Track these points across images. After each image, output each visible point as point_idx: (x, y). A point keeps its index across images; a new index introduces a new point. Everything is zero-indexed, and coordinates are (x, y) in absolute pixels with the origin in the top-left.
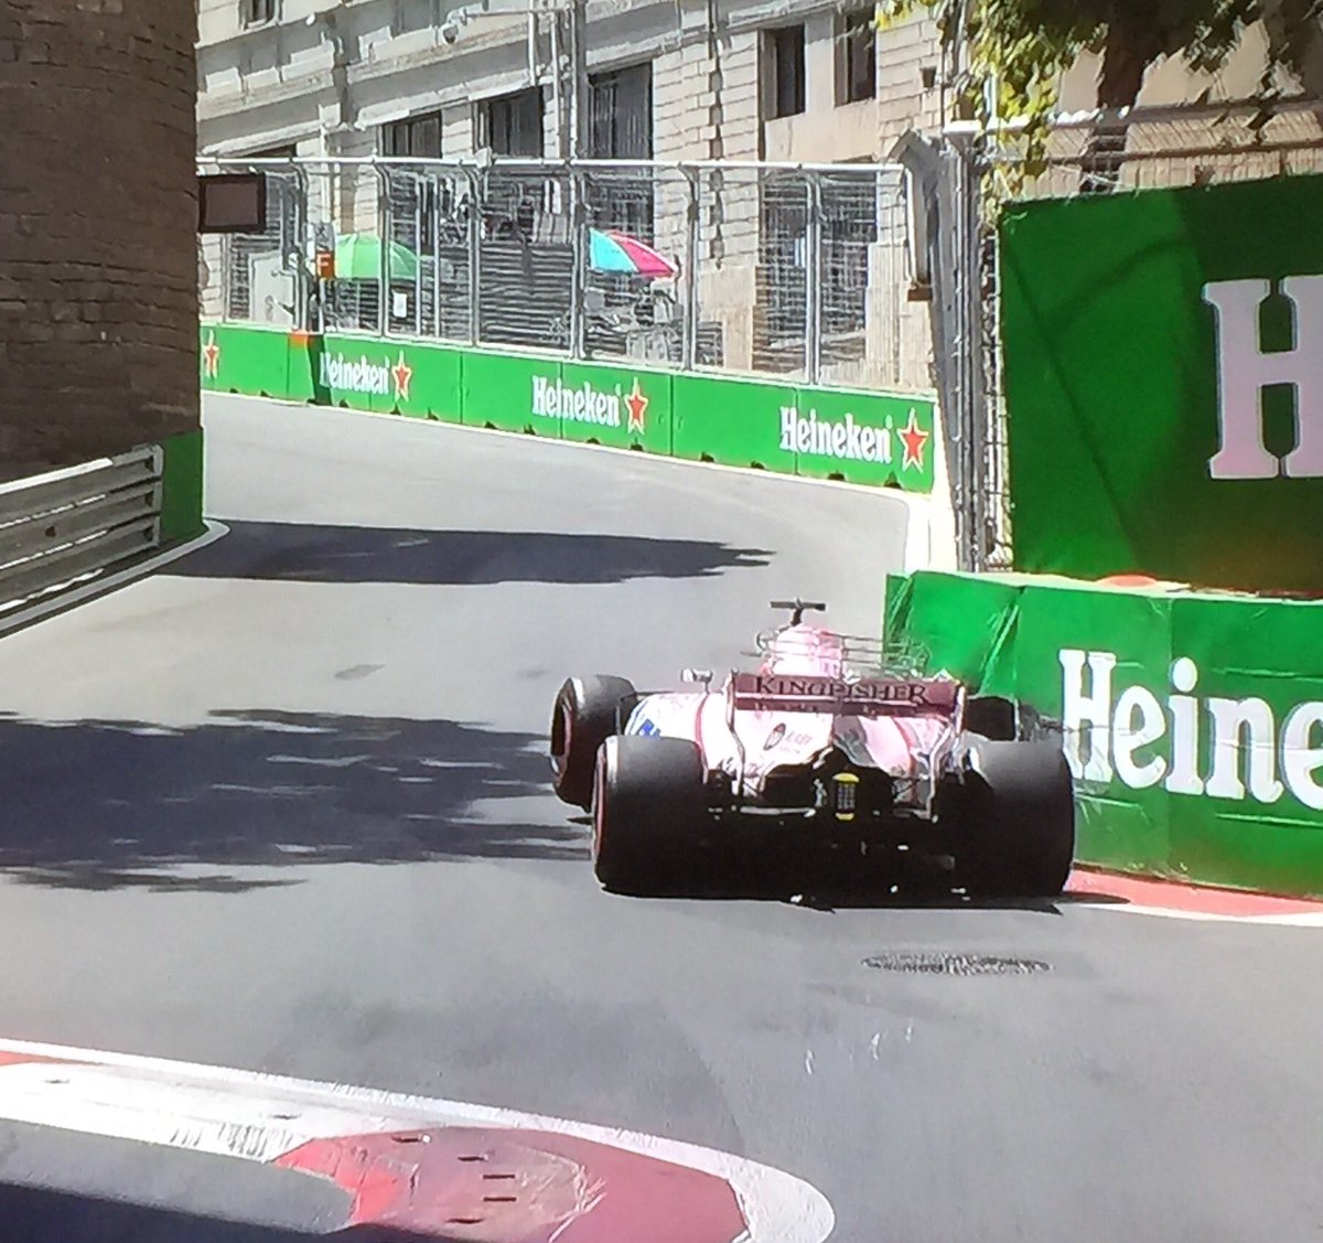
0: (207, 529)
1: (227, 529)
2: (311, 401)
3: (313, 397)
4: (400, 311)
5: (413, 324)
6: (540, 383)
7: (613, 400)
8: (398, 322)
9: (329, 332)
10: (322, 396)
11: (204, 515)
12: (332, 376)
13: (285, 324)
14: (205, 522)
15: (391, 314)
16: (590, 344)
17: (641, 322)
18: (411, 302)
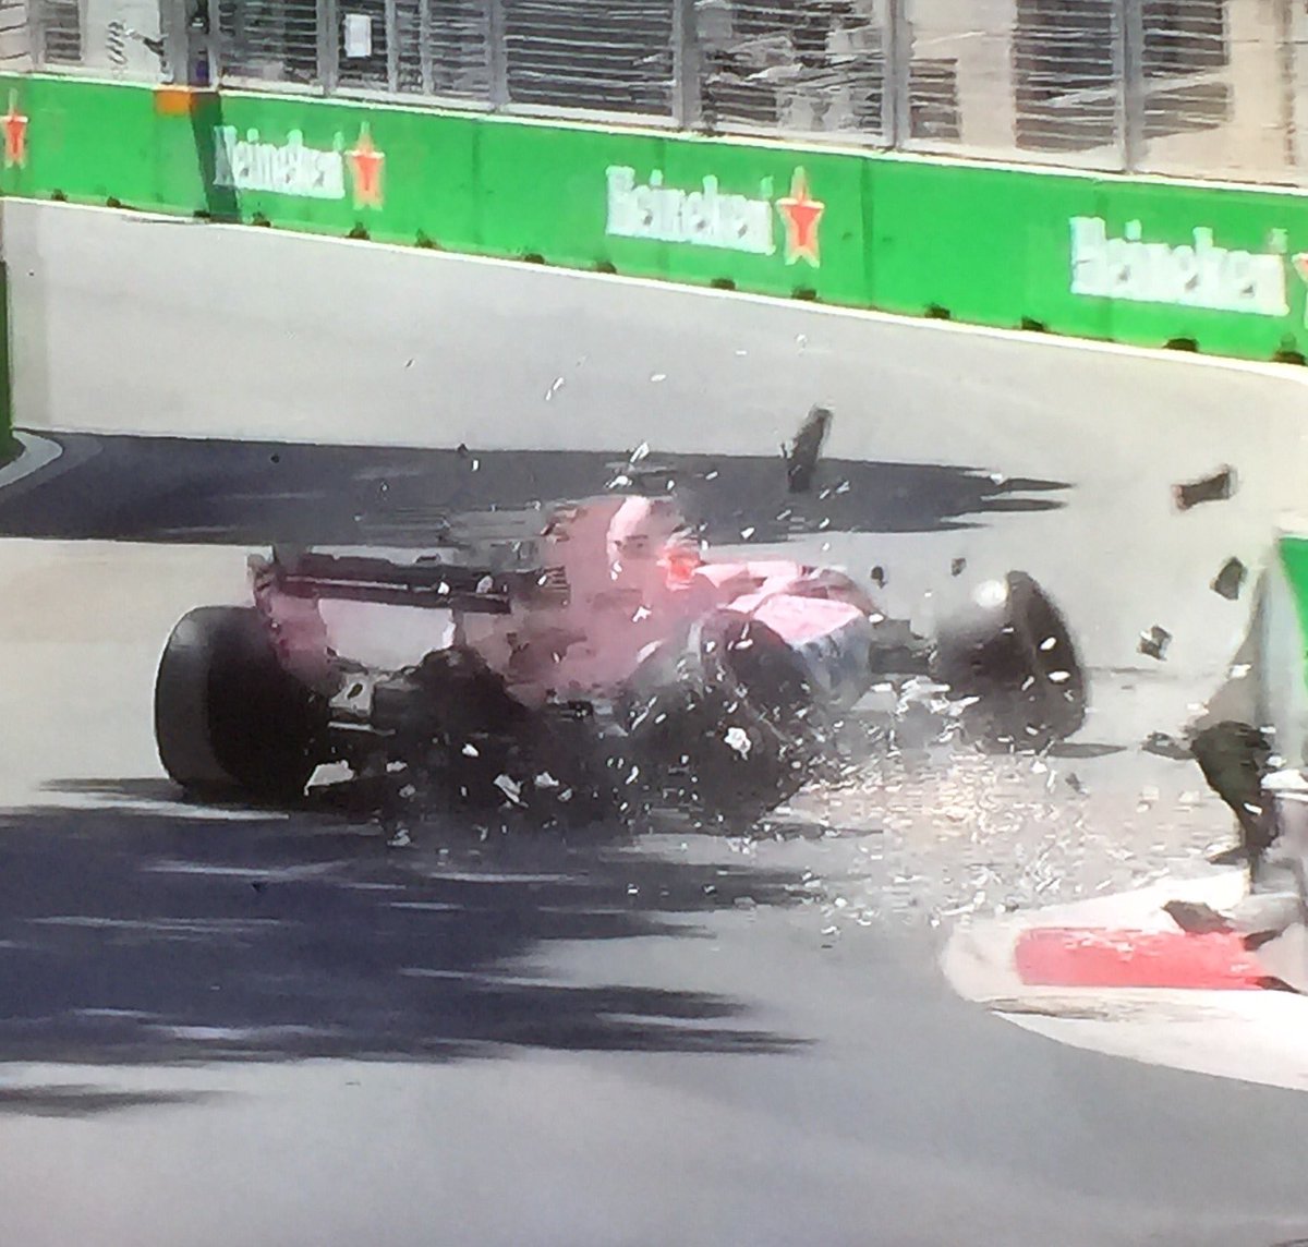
0: (21, 448)
1: (58, 451)
2: (200, 214)
3: (205, 207)
4: (359, 47)
5: (384, 70)
6: (619, 175)
7: (761, 208)
8: (353, 69)
9: (231, 88)
10: (222, 205)
11: (16, 424)
12: (237, 168)
13: (147, 73)
14: (15, 435)
15: (343, 52)
16: (713, 103)
17: (808, 62)
18: (378, 32)
